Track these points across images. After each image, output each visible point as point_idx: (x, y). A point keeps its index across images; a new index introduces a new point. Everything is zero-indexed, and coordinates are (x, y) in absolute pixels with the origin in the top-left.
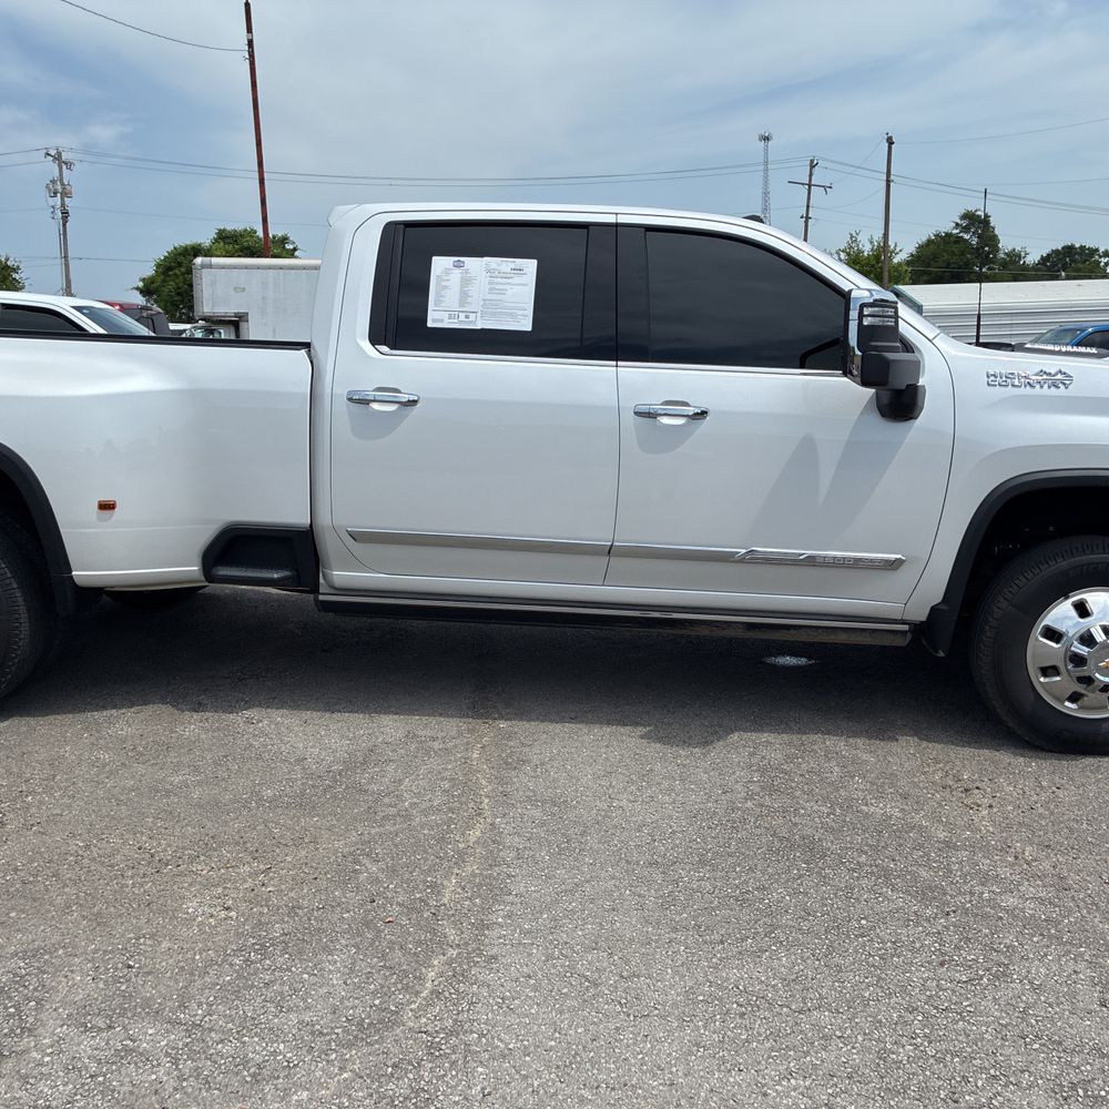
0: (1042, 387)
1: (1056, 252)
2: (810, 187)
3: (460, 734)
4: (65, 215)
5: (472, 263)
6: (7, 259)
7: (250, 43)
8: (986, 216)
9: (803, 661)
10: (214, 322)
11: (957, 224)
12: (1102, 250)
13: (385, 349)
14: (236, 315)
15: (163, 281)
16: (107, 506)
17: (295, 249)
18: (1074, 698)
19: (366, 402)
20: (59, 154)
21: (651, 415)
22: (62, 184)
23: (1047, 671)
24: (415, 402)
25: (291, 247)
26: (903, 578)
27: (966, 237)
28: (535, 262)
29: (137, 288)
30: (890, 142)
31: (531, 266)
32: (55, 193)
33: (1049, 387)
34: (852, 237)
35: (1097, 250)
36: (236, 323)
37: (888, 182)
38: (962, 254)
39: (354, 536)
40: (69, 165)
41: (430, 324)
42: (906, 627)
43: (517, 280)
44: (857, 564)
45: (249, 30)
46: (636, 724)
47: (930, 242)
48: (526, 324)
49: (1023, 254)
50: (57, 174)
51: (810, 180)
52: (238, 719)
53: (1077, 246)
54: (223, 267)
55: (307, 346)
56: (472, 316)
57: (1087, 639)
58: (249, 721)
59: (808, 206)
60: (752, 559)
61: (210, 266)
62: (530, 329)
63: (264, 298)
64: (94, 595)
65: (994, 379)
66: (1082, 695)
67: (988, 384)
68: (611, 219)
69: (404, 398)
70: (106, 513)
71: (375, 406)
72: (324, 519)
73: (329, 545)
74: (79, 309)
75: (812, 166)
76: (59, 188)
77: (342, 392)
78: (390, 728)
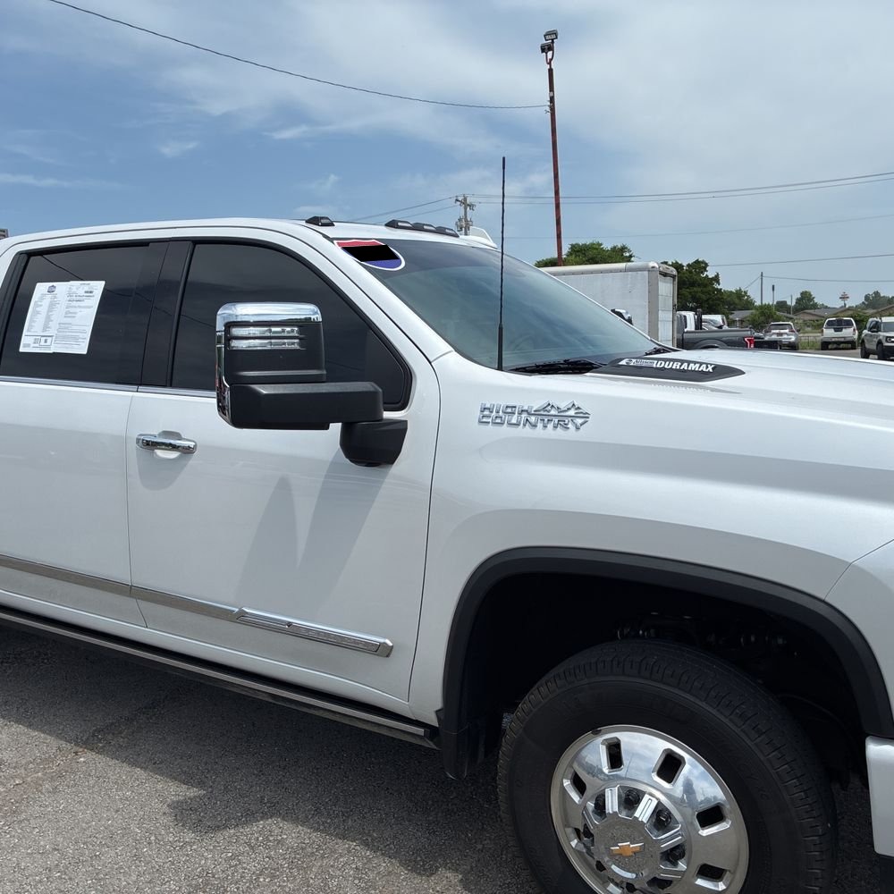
0: (545, 427)
5: (62, 287)
7: (552, 100)
17: (631, 256)
20: (465, 199)
21: (151, 446)
22: (466, 220)
25: (627, 254)
31: (99, 287)
32: (461, 228)
33: (555, 427)
40: (471, 206)
43: (87, 302)
45: (551, 89)
48: (83, 347)
50: (463, 214)
56: (48, 340)
57: (600, 803)
60: (243, 620)
62: (85, 351)
65: (489, 415)
67: (480, 422)
76: (464, 224)
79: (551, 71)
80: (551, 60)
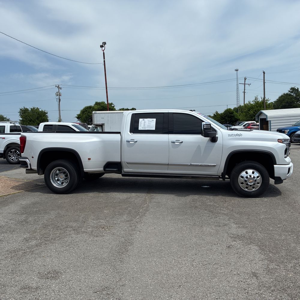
0: (237, 136)
2: (245, 84)
3: (145, 195)
4: (60, 100)
5: (146, 120)
6: (45, 111)
7: (104, 61)
9: (209, 187)
10: (97, 126)
11: (289, 91)
13: (132, 133)
14: (102, 124)
15: (83, 115)
16: (89, 159)
17: (114, 106)
18: (247, 188)
19: (129, 142)
20: (59, 86)
21: (174, 142)
22: (59, 93)
23: (242, 183)
24: (137, 141)
25: (113, 106)
26: (216, 168)
27: (292, 94)
28: (155, 119)
29: (76, 117)
30: (264, 73)
31: (155, 120)
36: (102, 126)
37: (264, 83)
38: (291, 99)
39: (127, 163)
40: (61, 88)
41: (139, 129)
42: (218, 177)
43: (153, 122)
44: (208, 166)
45: (104, 58)
46: (174, 194)
47: (282, 96)
48: (154, 129)
50: (58, 91)
51: (245, 83)
52: (109, 194)
54: (99, 113)
55: (119, 133)
56: (146, 128)
57: (247, 177)
58: (111, 194)
59: (245, 89)
60: (191, 165)
61: (96, 113)
62: (155, 129)
63: (108, 120)
64: (87, 173)
65: (229, 135)
66: (248, 187)
68: (167, 112)
69: (135, 141)
70: (89, 160)
71: (131, 142)
72: (123, 160)
73: (124, 165)
74: (73, 125)
75: (245, 79)
76: (58, 94)
77: (125, 140)
78: (133, 195)
79: (104, 53)
80: (104, 50)
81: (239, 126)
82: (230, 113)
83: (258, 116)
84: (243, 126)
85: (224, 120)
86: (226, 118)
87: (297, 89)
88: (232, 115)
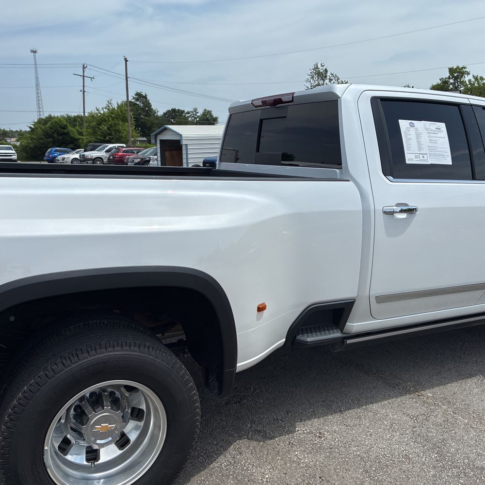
1: (169, 111)
2: (84, 77)
5: (418, 124)
8: (146, 95)
11: (134, 97)
12: (186, 111)
13: (391, 178)
16: (261, 309)
19: (392, 213)
27: (138, 103)
30: (126, 61)
34: (108, 102)
35: (184, 111)
37: (127, 78)
38: (137, 110)
41: (407, 162)
49: (156, 111)
51: (84, 74)
53: (177, 109)
59: (84, 86)
70: (260, 313)
71: (396, 216)
75: (84, 68)
81: (98, 151)
82: (61, 128)
83: (156, 136)
84: (106, 152)
85: (50, 140)
86: (55, 135)
87: (144, 95)
88: (65, 130)
